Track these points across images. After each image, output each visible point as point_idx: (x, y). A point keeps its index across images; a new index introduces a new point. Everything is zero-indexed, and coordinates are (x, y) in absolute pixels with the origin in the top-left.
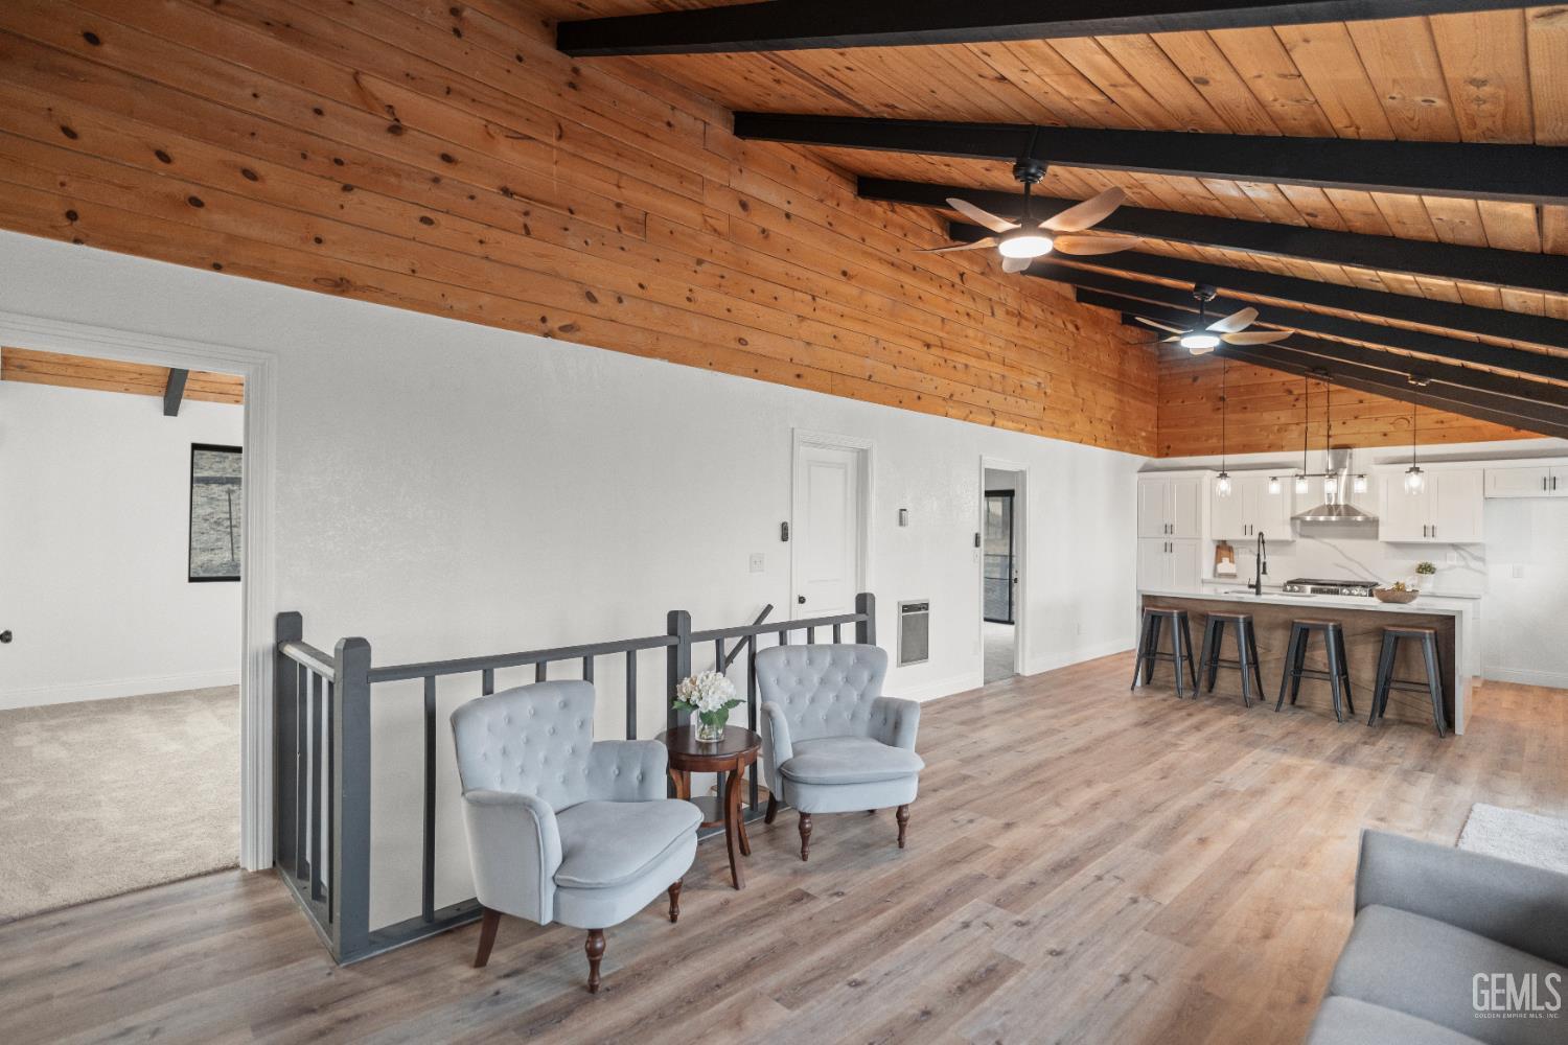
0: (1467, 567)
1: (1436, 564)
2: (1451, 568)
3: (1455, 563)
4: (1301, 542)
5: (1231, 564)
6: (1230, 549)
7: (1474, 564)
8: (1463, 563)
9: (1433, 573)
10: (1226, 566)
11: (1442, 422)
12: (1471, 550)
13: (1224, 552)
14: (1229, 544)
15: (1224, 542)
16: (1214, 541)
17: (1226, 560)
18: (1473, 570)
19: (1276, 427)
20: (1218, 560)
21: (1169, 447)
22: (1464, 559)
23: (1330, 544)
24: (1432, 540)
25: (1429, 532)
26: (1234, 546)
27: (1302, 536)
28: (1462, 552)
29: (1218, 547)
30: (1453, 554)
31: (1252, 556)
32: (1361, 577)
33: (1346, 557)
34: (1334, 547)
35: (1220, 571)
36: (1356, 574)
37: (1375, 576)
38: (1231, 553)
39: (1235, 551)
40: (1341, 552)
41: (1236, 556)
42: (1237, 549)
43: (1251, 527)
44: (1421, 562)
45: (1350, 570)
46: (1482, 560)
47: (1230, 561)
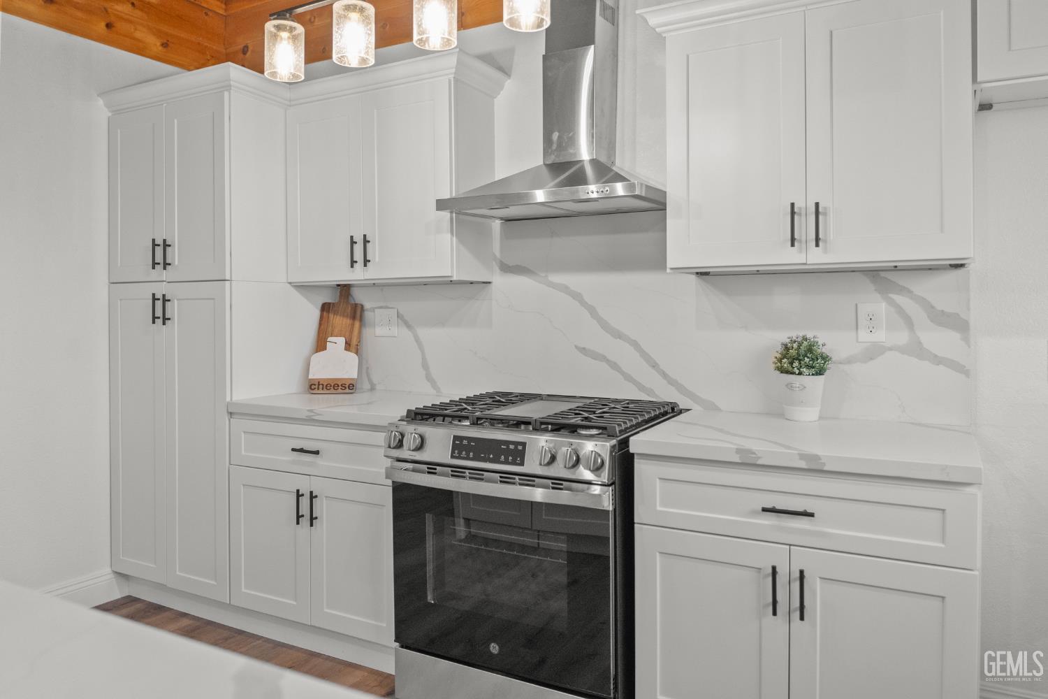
0: (917, 350)
1: (830, 341)
2: (873, 352)
3: (881, 336)
4: (501, 281)
5: (351, 355)
6: (356, 313)
7: (939, 340)
8: (902, 337)
9: (820, 372)
10: (335, 363)
12: (926, 287)
13: (339, 321)
14: (359, 296)
15: (345, 289)
16: (304, 288)
17: (336, 344)
18: (937, 360)
20: (321, 345)
21: (245, 50)
23: (565, 289)
24: (816, 257)
25: (806, 227)
26: (367, 305)
27: (506, 268)
29: (326, 308)
31: (405, 331)
32: (641, 388)
33: (605, 326)
34: (577, 296)
35: (317, 373)
36: (628, 378)
37: (672, 382)
38: (357, 324)
39: (368, 315)
40: (592, 311)
41: (367, 332)
42: (373, 310)
43: (366, 241)
44: (783, 337)
45: (614, 366)
46: (959, 324)
47: (348, 346)
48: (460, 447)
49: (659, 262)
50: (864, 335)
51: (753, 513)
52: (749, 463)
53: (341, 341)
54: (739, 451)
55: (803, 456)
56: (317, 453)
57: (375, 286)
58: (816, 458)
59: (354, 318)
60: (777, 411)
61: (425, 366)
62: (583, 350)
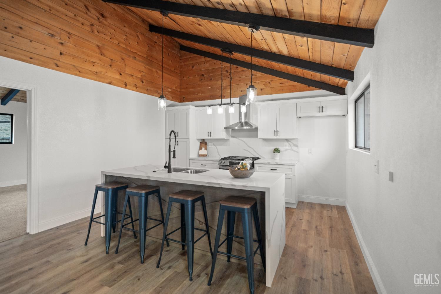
0: (292, 150)
1: (280, 148)
2: (286, 150)
3: (287, 148)
4: (231, 139)
5: (206, 151)
6: (206, 143)
7: (295, 148)
8: (290, 148)
9: (279, 153)
10: (203, 152)
11: (282, 83)
12: (292, 141)
13: (203, 145)
14: (206, 141)
15: (204, 140)
16: (198, 140)
17: (203, 149)
18: (294, 151)
20: (200, 149)
21: (184, 98)
22: (291, 146)
23: (242, 140)
24: (278, 137)
25: (276, 133)
26: (208, 142)
27: (232, 137)
28: (289, 143)
29: (201, 143)
30: (286, 144)
31: (215, 147)
32: (254, 155)
33: (248, 146)
34: (244, 142)
35: (200, 154)
36: (252, 154)
37: (258, 154)
38: (206, 145)
39: (208, 144)
40: (246, 144)
41: (208, 147)
42: (209, 143)
43: (211, 133)
44: (274, 148)
45: (249, 152)
46: (297, 146)
47: (205, 149)
48: (230, 163)
49: (256, 136)
50: (285, 148)
51: (270, 170)
52: (269, 164)
53: (204, 148)
54: (268, 162)
55: (276, 163)
56: (205, 165)
57: (210, 140)
59: (205, 144)
60: (273, 158)
61: (218, 152)
62: (245, 150)
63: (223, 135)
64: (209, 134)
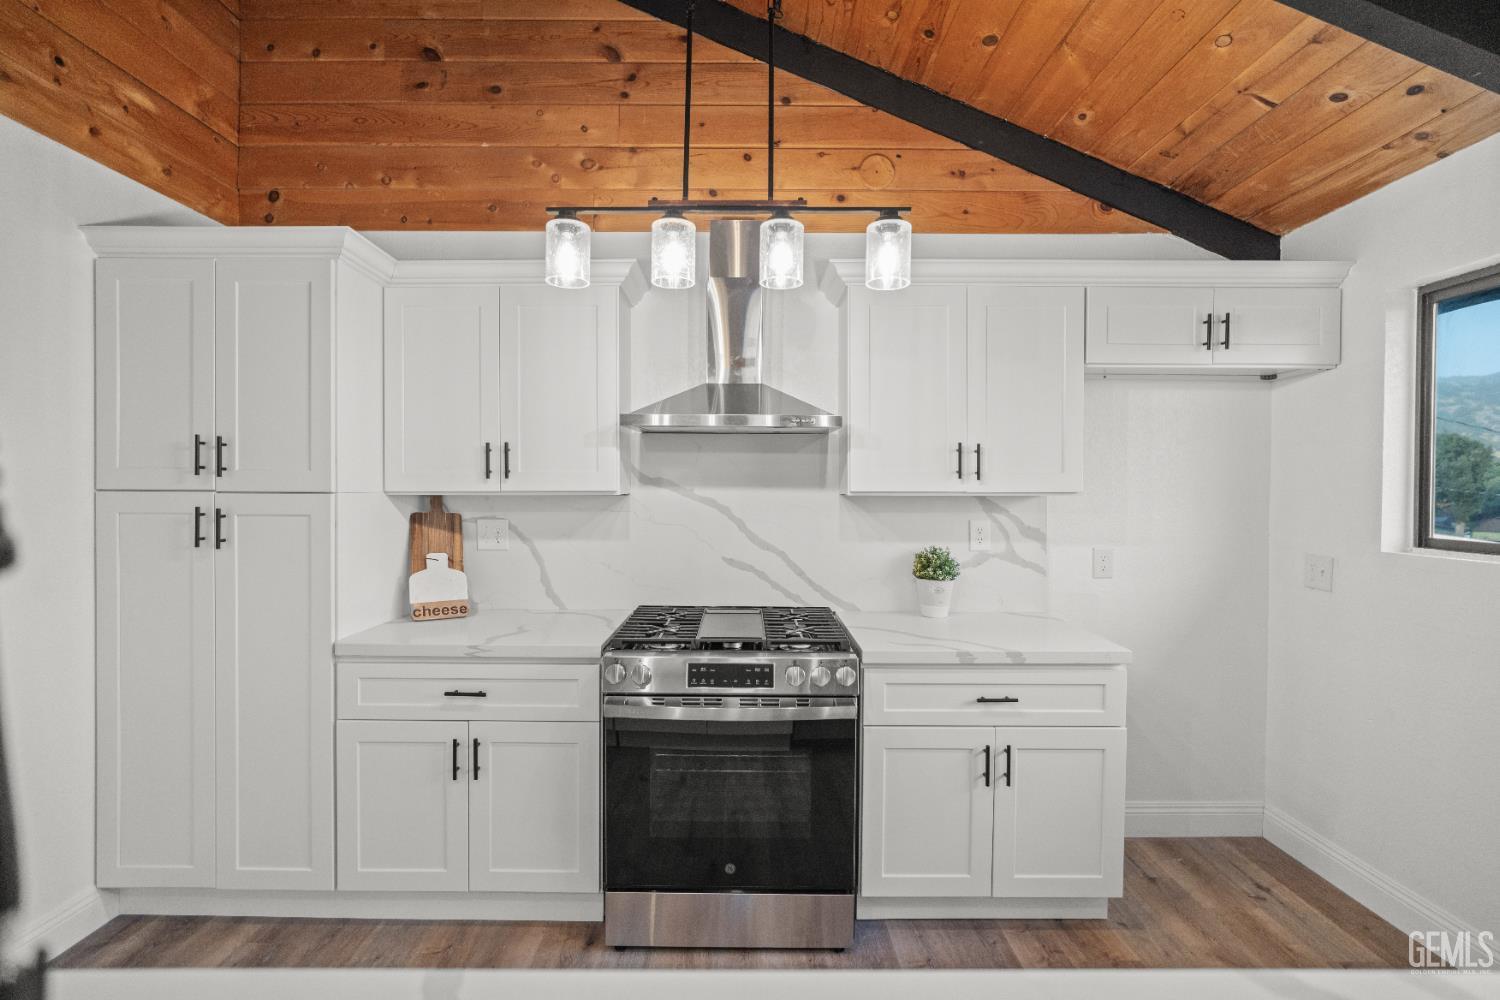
0: (1011, 556)
1: (957, 552)
2: (981, 559)
3: (987, 546)
4: (639, 493)
5: (457, 572)
6: (454, 524)
7: (1026, 548)
8: (1001, 547)
9: (952, 577)
10: (437, 583)
11: (962, 174)
13: (435, 534)
14: (452, 507)
15: (437, 501)
16: (396, 498)
17: (438, 561)
18: (1025, 564)
19: (580, 156)
20: (416, 561)
21: (273, 196)
22: (1007, 537)
23: (712, 503)
24: (977, 488)
25: (968, 463)
26: (466, 515)
27: (647, 480)
28: (1001, 518)
29: (415, 519)
30: (982, 521)
31: (518, 543)
32: (788, 595)
33: (753, 538)
34: (725, 510)
35: (417, 598)
36: (775, 586)
37: (817, 588)
38: (457, 536)
39: (467, 526)
40: (741, 525)
41: (467, 545)
42: (475, 520)
43: (510, 449)
45: (762, 575)
46: (1038, 536)
47: (451, 563)
48: (696, 674)
50: (975, 545)
51: (969, 704)
52: (967, 663)
53: (443, 557)
54: (959, 654)
55: (1009, 654)
56: (481, 694)
58: (1020, 654)
59: (452, 530)
61: (545, 580)
62: (731, 562)
63: (605, 470)
64: (497, 459)
